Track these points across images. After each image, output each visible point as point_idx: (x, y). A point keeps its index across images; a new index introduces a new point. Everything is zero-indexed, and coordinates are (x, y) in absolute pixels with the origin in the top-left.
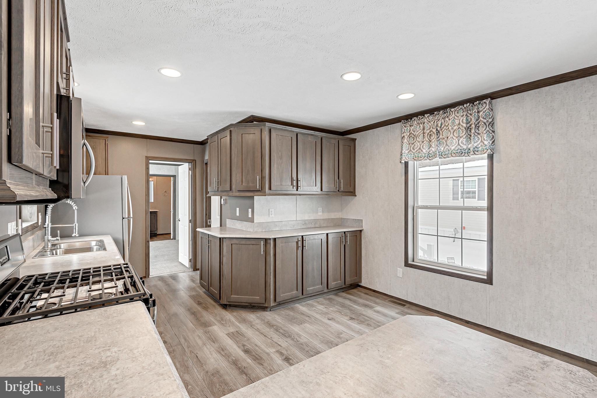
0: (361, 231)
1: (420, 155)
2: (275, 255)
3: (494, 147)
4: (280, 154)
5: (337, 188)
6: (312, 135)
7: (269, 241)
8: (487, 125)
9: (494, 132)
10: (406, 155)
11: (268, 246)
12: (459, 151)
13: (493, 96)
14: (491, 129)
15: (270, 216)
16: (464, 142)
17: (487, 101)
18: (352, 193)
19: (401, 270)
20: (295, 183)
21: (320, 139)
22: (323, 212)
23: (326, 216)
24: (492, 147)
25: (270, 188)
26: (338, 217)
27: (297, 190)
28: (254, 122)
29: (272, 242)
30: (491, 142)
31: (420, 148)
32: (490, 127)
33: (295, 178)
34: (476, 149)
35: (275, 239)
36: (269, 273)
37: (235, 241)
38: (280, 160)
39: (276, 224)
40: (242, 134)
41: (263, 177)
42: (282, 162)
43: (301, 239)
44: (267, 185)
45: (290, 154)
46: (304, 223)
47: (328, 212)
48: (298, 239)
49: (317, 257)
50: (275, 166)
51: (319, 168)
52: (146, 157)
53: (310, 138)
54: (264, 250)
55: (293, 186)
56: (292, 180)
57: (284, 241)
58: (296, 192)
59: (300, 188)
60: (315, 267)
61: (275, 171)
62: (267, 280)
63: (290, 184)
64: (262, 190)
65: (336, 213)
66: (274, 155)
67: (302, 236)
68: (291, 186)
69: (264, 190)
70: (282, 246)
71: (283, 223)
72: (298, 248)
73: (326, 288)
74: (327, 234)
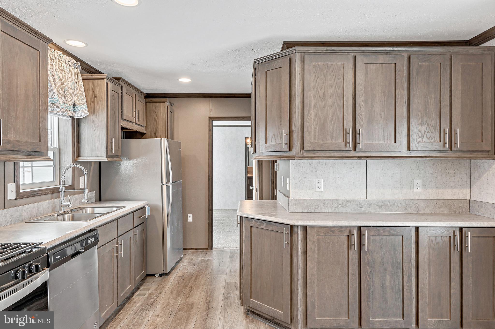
2: (305, 252)
4: (321, 93)
5: (445, 143)
6: (386, 54)
7: (295, 229)
11: (295, 236)
15: (317, 190)
18: (490, 153)
20: (350, 139)
21: (406, 59)
22: (424, 187)
23: (432, 194)
25: (303, 148)
26: (460, 197)
27: (355, 150)
29: (300, 232)
33: (350, 130)
35: (305, 228)
36: (296, 279)
37: (253, 223)
38: (320, 103)
39: (327, 203)
40: (266, 71)
41: (292, 131)
42: (325, 106)
43: (356, 232)
44: (297, 144)
45: (340, 91)
46: (381, 204)
47: (438, 187)
48: (350, 232)
49: (393, 267)
50: (312, 112)
51: (402, 110)
52: (209, 117)
53: (381, 59)
54: (289, 243)
55: (347, 143)
56: (345, 133)
57: (323, 231)
58: (352, 153)
59: (360, 147)
60: (388, 283)
61: (310, 121)
62: (294, 289)
63: (341, 140)
64: (290, 150)
65: (455, 191)
66: (310, 95)
67: (360, 228)
68: (344, 144)
69: (294, 150)
70: (318, 240)
71: (340, 202)
72: (350, 246)
73: (414, 325)
74: (417, 229)
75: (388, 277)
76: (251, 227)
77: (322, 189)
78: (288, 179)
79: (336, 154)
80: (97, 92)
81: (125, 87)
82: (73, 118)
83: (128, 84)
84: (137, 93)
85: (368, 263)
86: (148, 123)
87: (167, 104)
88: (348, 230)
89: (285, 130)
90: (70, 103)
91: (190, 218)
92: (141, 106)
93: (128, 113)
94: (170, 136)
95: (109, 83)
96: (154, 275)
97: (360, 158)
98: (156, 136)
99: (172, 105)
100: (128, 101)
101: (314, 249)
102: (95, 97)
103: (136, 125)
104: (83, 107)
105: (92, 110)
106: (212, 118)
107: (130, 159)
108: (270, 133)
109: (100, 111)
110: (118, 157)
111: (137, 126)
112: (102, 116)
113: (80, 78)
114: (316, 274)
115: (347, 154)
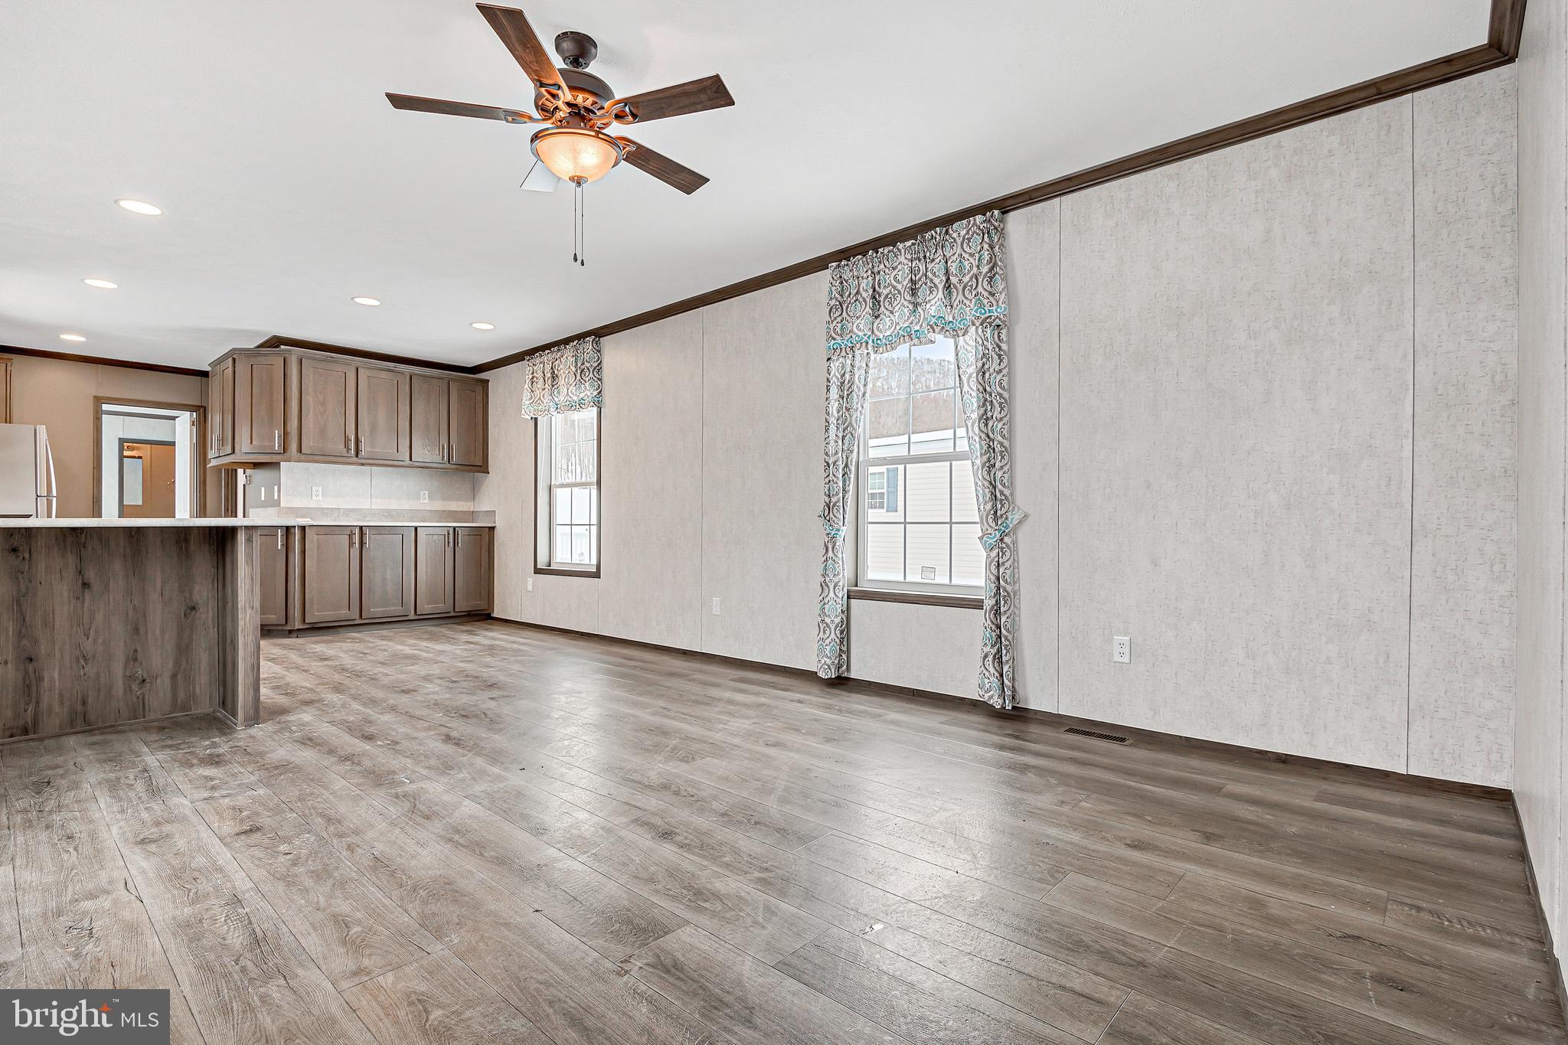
0: (493, 528)
1: (540, 407)
2: (303, 552)
3: (600, 399)
4: (321, 398)
5: (443, 457)
6: (389, 370)
7: (292, 530)
8: (591, 370)
9: (600, 380)
10: (526, 407)
11: (291, 537)
12: (568, 403)
13: (600, 333)
14: (597, 376)
16: (573, 391)
17: (590, 339)
18: (484, 468)
19: (532, 580)
20: (352, 445)
21: (408, 377)
22: (430, 498)
23: (438, 505)
24: (596, 399)
25: (300, 450)
26: (465, 509)
27: (357, 457)
28: (282, 347)
29: (297, 532)
30: (595, 393)
31: (540, 398)
32: (595, 373)
33: (352, 437)
34: (582, 401)
35: (303, 528)
36: (292, 578)
38: (320, 407)
40: (252, 365)
41: (288, 433)
42: (325, 412)
43: (357, 531)
44: (294, 446)
45: (341, 397)
46: (386, 514)
47: (444, 499)
48: (352, 532)
49: (392, 562)
50: (311, 415)
51: (404, 423)
52: (95, 397)
53: (384, 375)
54: (285, 544)
55: (349, 450)
56: (347, 440)
57: (323, 531)
58: (354, 459)
59: (363, 453)
60: (388, 577)
61: (309, 424)
62: (290, 589)
63: (342, 446)
64: (284, 452)
65: (459, 503)
66: (309, 400)
67: (361, 528)
68: (346, 450)
69: (289, 452)
70: (318, 539)
71: (342, 512)
72: (351, 544)
73: (413, 612)
74: (416, 528)
75: (387, 570)
77: (320, 498)
78: (276, 488)
79: (337, 459)
85: (370, 560)
88: (349, 530)
89: (281, 432)
97: (363, 464)
101: (313, 548)
106: (103, 398)
108: (256, 432)
114: (314, 570)
115: (349, 460)
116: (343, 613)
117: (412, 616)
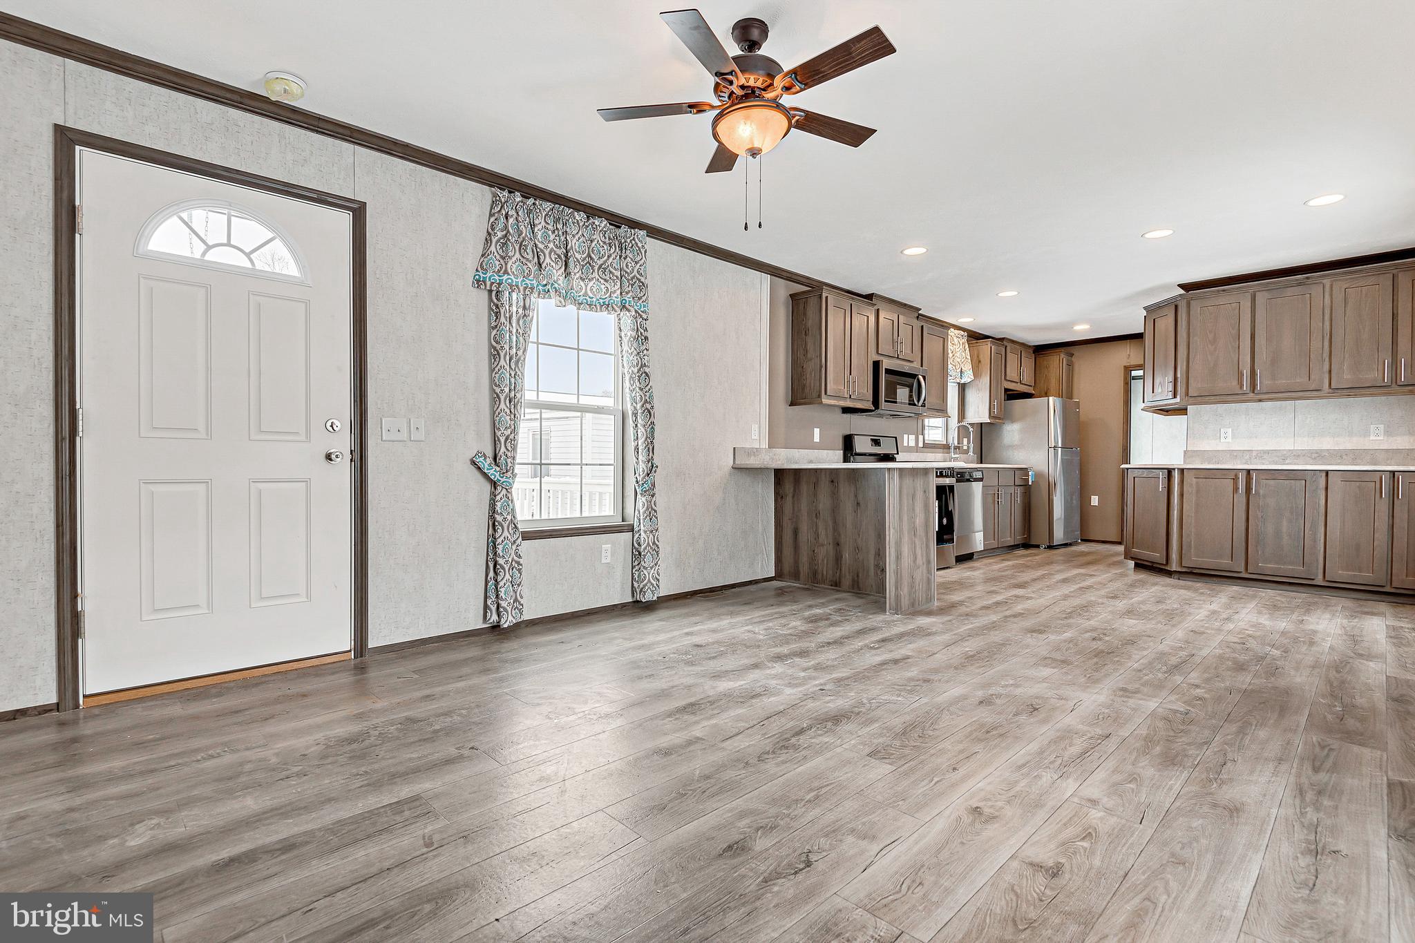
2: (1182, 495)
4: (1211, 336)
5: (1384, 378)
6: (1298, 285)
7: (1173, 472)
11: (1171, 480)
15: (1223, 440)
20: (1246, 380)
21: (1326, 286)
22: (1389, 433)
25: (1187, 394)
27: (1253, 392)
29: (1177, 475)
33: (1246, 372)
35: (1182, 471)
36: (1172, 521)
37: (1136, 473)
38: (1209, 346)
39: (1235, 454)
40: (1154, 320)
41: (1178, 378)
42: (1215, 350)
43: (1246, 475)
45: (1234, 332)
48: (1236, 475)
49: (1292, 513)
50: (1199, 357)
52: (1125, 367)
53: (1290, 292)
54: (1166, 486)
55: (1243, 386)
56: (1241, 376)
57: (1203, 475)
58: (1252, 395)
59: (1260, 388)
60: (1284, 530)
61: (1196, 365)
62: (1170, 531)
63: (1235, 383)
64: (1175, 397)
66: (1196, 340)
67: (1248, 471)
68: (1239, 386)
69: (1178, 397)
70: (1197, 483)
71: (1254, 454)
72: (1236, 489)
73: (1321, 576)
74: (1327, 472)
75: (1285, 523)
76: (1134, 478)
77: (1229, 440)
79: (1230, 398)
80: (981, 357)
81: (1009, 346)
82: (959, 383)
83: (1013, 342)
84: (1023, 349)
85: (1259, 508)
86: (1037, 381)
87: (1062, 356)
88: (1233, 473)
89: (1171, 378)
90: (958, 371)
91: (1095, 500)
92: (1028, 363)
93: (1012, 373)
94: (1067, 394)
95: (993, 347)
96: (1038, 546)
97: (1260, 401)
98: (1046, 395)
99: (1072, 355)
100: (1012, 359)
101: (1192, 492)
102: (980, 362)
103: (1021, 385)
104: (969, 372)
105: (977, 374)
106: (1130, 367)
107: (1013, 422)
108: (1157, 381)
109: (983, 374)
110: (999, 418)
111: (1023, 386)
112: (985, 380)
113: (967, 346)
114: (1193, 515)
115: (1244, 397)
116: (1225, 562)
117: (1319, 580)
